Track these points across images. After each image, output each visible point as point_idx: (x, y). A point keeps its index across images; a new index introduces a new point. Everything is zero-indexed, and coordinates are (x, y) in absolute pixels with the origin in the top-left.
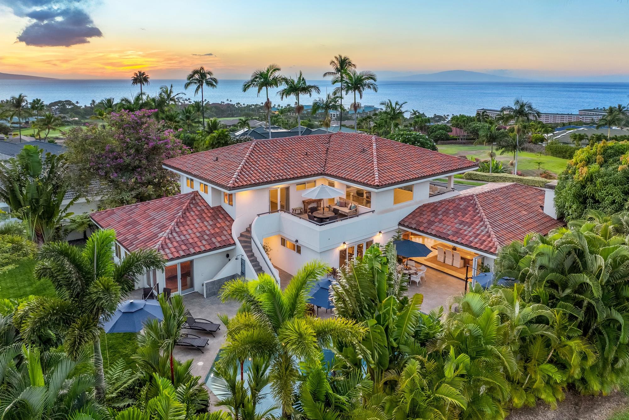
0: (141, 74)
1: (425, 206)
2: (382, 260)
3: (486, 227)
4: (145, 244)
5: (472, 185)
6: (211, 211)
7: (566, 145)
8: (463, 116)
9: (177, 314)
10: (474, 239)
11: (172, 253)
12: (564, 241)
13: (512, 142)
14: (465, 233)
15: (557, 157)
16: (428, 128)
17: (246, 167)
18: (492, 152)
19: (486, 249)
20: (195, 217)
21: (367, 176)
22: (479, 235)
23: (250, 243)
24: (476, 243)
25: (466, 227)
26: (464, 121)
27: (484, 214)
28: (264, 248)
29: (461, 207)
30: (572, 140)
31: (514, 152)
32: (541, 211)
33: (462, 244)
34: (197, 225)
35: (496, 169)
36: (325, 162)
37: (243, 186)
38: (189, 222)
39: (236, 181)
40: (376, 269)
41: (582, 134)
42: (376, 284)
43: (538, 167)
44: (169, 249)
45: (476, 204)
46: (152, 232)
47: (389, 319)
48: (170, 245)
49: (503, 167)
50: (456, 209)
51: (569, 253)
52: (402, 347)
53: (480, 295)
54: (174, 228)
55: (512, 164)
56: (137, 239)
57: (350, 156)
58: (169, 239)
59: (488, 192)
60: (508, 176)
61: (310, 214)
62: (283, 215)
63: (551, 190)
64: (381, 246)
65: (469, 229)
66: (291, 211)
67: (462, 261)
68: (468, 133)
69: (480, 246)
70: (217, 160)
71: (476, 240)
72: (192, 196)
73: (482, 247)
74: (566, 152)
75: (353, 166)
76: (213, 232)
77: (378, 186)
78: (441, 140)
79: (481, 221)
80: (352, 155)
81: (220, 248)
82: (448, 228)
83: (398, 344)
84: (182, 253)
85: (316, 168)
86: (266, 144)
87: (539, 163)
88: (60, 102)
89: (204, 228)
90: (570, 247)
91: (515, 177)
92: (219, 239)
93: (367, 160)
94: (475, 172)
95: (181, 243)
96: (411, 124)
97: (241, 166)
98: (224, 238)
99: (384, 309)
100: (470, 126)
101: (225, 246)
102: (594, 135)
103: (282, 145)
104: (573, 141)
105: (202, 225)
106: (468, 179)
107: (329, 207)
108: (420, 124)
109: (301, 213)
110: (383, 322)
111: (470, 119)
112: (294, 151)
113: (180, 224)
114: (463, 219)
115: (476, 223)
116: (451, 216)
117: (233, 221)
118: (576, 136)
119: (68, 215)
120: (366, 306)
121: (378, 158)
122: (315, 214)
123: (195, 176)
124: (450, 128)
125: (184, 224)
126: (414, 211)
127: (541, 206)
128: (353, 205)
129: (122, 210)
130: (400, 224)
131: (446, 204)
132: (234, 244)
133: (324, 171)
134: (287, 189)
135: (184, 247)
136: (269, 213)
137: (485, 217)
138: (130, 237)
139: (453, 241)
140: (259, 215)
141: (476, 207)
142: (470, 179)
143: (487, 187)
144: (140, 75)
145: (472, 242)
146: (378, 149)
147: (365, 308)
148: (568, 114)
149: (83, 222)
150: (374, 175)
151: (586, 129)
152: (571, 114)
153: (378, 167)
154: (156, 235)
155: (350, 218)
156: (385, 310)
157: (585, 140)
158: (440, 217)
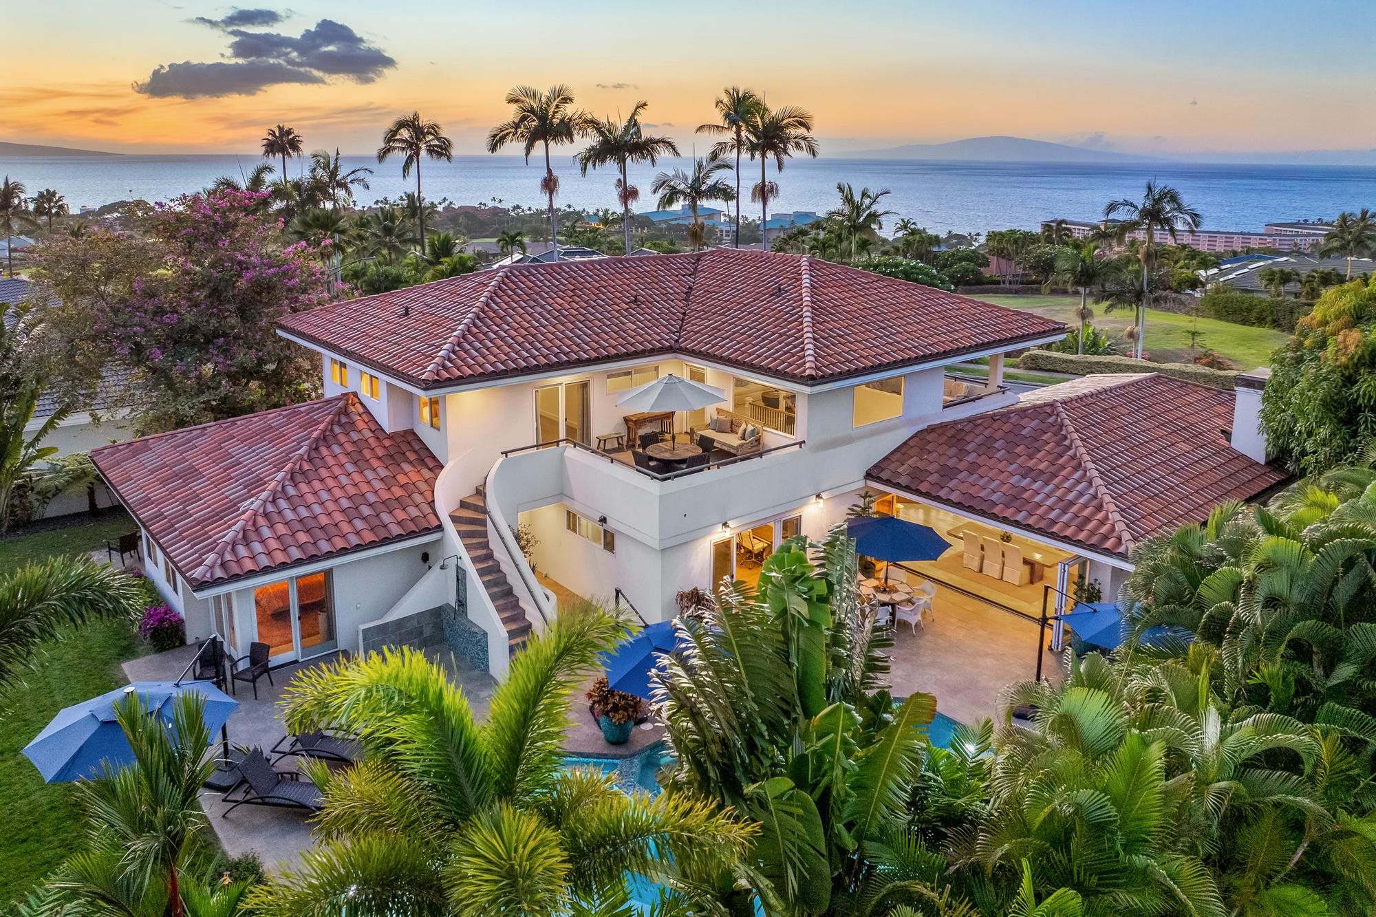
0: (285, 133)
1: (931, 429)
2: (811, 589)
3: (1091, 483)
4: (203, 528)
5: (1039, 381)
6: (387, 443)
7: (1249, 295)
8: (1013, 232)
9: (189, 753)
10: (1060, 516)
11: (269, 554)
12: (1333, 528)
13: (1133, 285)
14: (1037, 499)
15: (1228, 321)
16: (936, 256)
17: (475, 330)
18: (1084, 308)
19: (1094, 540)
20: (343, 459)
21: (786, 353)
22: (1072, 503)
23: (483, 523)
24: (1067, 525)
25: (1039, 483)
26: (1016, 241)
27: (1083, 450)
28: (518, 538)
29: (1024, 432)
30: (1265, 282)
31: (1137, 307)
32: (1223, 442)
33: (1028, 528)
34: (344, 480)
35: (1094, 346)
36: (683, 320)
37: (461, 377)
38: (323, 472)
39: (444, 366)
40: (793, 616)
41: (1287, 269)
42: (794, 660)
43: (1190, 342)
44: (263, 542)
45: (1062, 426)
46: (227, 497)
47: (832, 768)
48: (266, 532)
49: (1108, 343)
50: (1011, 437)
51: (1350, 563)
52: (870, 847)
53: (1106, 695)
54: (283, 487)
55: (1131, 335)
56: (186, 514)
57: (745, 305)
58: (266, 515)
59: (1092, 395)
60: (1123, 362)
61: (640, 450)
62: (573, 454)
63: (1252, 390)
64: (812, 546)
65: (1046, 490)
66: (594, 445)
67: (1027, 568)
68: (1024, 269)
69: (1076, 533)
70: (407, 314)
71: (1065, 518)
72: (341, 404)
73: (1081, 536)
74: (1249, 310)
75: (751, 329)
76: (385, 495)
77: (812, 377)
78: (965, 285)
79: (1076, 469)
80: (748, 304)
81: (400, 538)
82: (993, 485)
83: (859, 838)
84: (296, 553)
85: (658, 334)
86: (533, 275)
87: (1193, 334)
88: (122, 204)
89: (364, 487)
90: (1354, 546)
91: (1140, 364)
92: (400, 515)
93: (787, 313)
94: (1046, 353)
95: (298, 526)
96: (897, 249)
97: (461, 327)
98: (413, 512)
99: (819, 738)
100: (1029, 252)
101: (412, 535)
102: (1314, 271)
103: (574, 278)
104: (1266, 286)
105: (357, 477)
106: (1030, 369)
107: (691, 433)
108: (917, 248)
109: (619, 449)
110: (814, 777)
111: (1029, 238)
112: (603, 294)
113: (299, 478)
114: (1031, 463)
115: (1064, 473)
116: (998, 455)
117: (442, 467)
118: (1273, 273)
119: (42, 453)
120: (764, 728)
121: (816, 309)
122: (651, 451)
123: (348, 354)
124: (984, 257)
125: (311, 475)
126: (905, 443)
127: (1223, 432)
128: (750, 428)
129: (167, 440)
130: (869, 475)
131: (986, 425)
132: (440, 528)
133: (677, 341)
134: (585, 386)
135: (302, 537)
136: (537, 446)
137: (1087, 458)
138: (170, 509)
139: (1005, 520)
140: (506, 453)
141: (1063, 432)
142: (1035, 369)
143: (1085, 385)
144: (282, 135)
145: (1054, 522)
146: (816, 288)
147: (762, 736)
148: (1242, 234)
149: (83, 469)
150: (803, 349)
151: (1292, 260)
152: (1249, 234)
153: (814, 332)
154: (235, 505)
155: (742, 460)
156: (819, 745)
157: (1292, 284)
158: (971, 457)
